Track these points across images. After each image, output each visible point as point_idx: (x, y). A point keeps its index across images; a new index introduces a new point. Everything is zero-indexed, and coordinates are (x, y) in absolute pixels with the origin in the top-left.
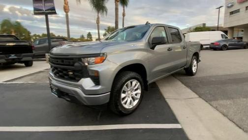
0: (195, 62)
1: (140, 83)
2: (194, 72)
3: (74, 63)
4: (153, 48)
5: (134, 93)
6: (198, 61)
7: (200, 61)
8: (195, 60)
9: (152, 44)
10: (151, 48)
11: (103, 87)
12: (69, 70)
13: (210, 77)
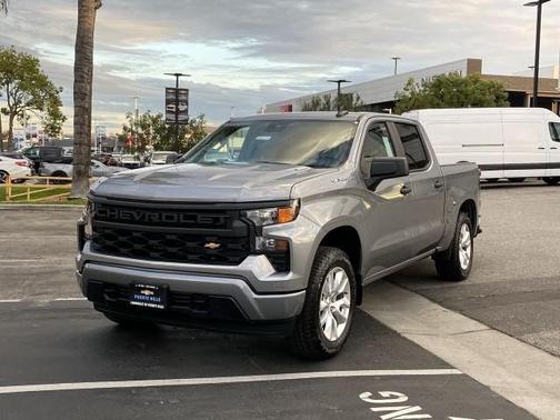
0: (466, 235)
1: (350, 280)
2: (464, 267)
3: (230, 219)
4: (372, 187)
5: (337, 304)
6: (474, 231)
7: (480, 231)
8: (465, 227)
9: (372, 176)
10: (369, 188)
11: (296, 276)
12: (208, 239)
13: (515, 283)
